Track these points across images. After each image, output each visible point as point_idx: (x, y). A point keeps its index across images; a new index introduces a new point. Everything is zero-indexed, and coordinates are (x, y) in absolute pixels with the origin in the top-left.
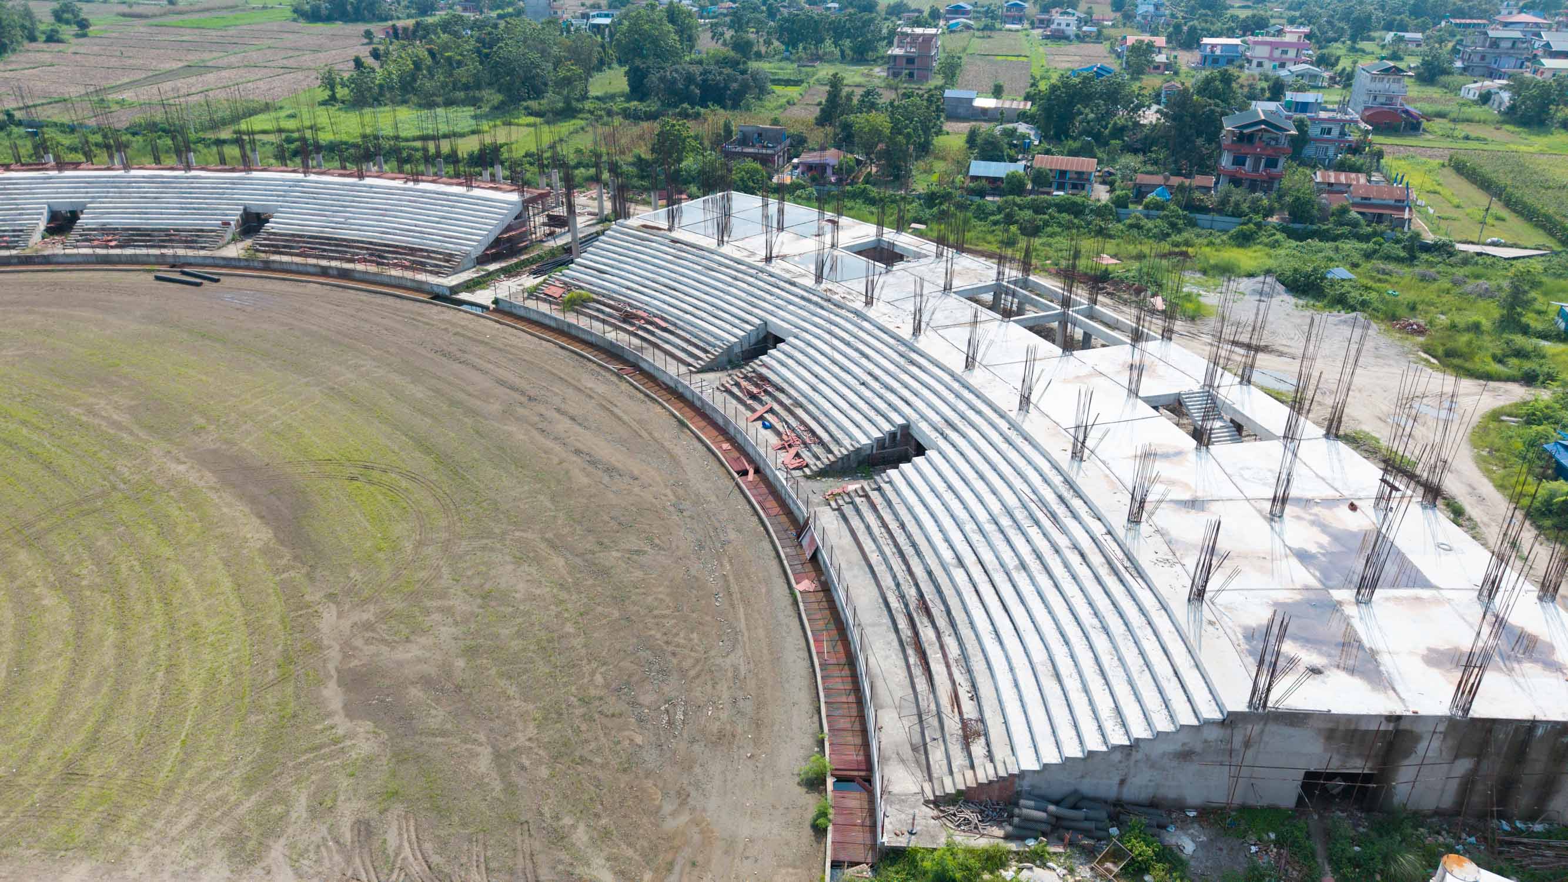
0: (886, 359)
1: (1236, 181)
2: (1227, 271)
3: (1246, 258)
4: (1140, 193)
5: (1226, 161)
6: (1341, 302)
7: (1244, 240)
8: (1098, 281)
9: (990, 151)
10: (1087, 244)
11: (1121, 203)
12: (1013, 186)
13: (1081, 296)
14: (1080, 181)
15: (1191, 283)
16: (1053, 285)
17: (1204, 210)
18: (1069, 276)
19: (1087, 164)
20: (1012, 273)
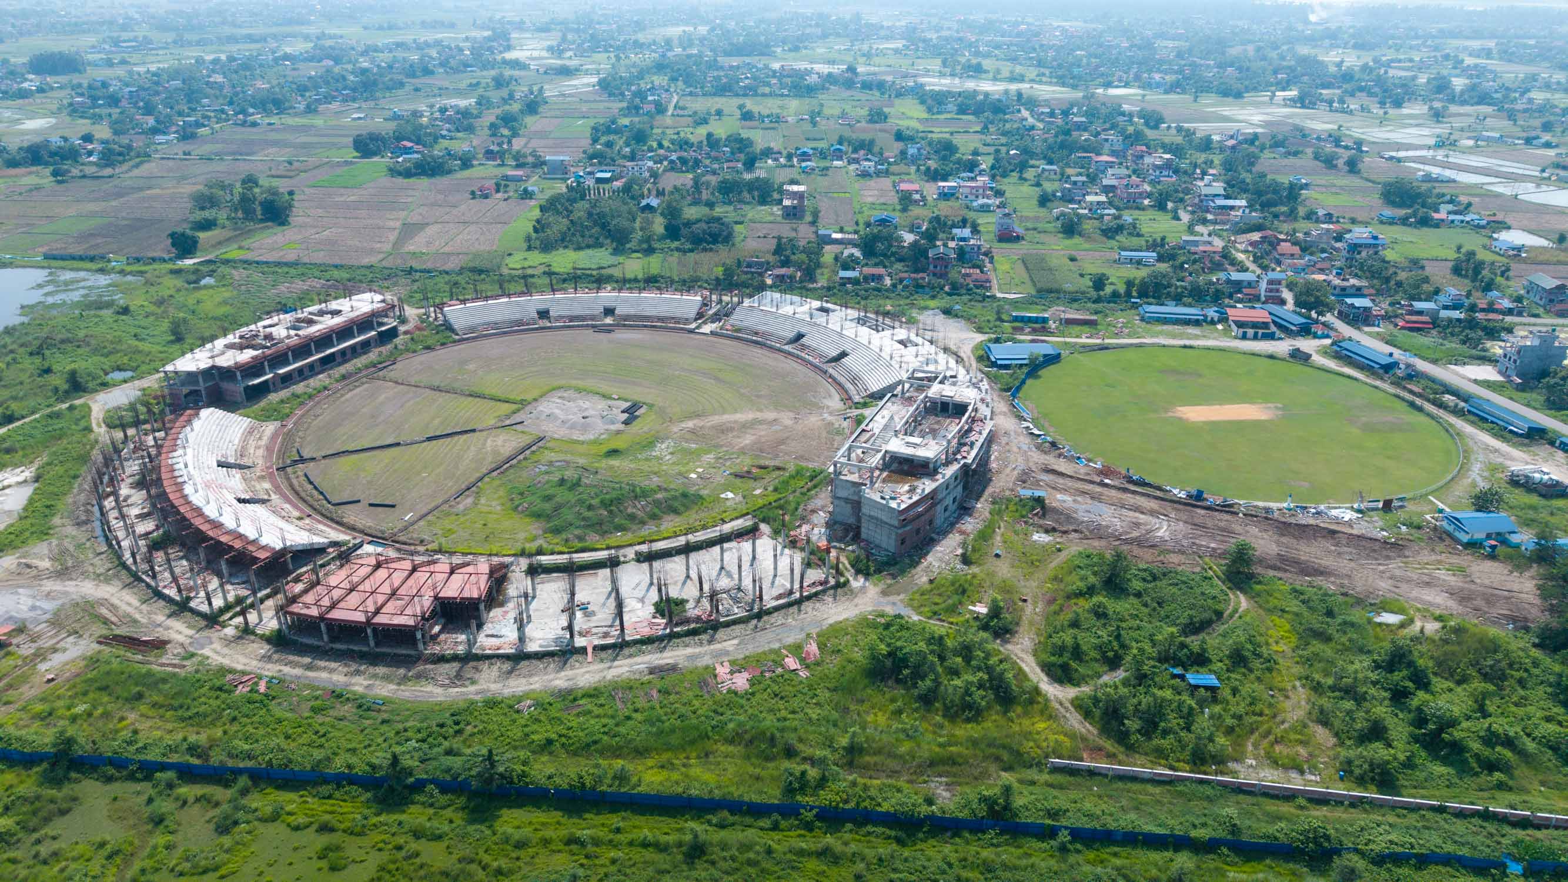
0: (836, 337)
1: (935, 275)
2: (926, 308)
3: (932, 303)
4: (901, 281)
5: (931, 267)
6: (956, 316)
7: (933, 297)
8: (886, 314)
9: (845, 267)
10: (881, 302)
11: (894, 286)
12: (855, 282)
13: (880, 319)
14: (879, 278)
15: (914, 313)
16: (873, 316)
17: (923, 287)
18: (877, 313)
19: (880, 270)
20: (862, 314)
